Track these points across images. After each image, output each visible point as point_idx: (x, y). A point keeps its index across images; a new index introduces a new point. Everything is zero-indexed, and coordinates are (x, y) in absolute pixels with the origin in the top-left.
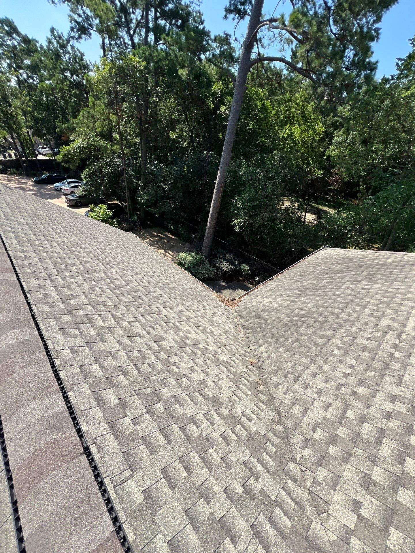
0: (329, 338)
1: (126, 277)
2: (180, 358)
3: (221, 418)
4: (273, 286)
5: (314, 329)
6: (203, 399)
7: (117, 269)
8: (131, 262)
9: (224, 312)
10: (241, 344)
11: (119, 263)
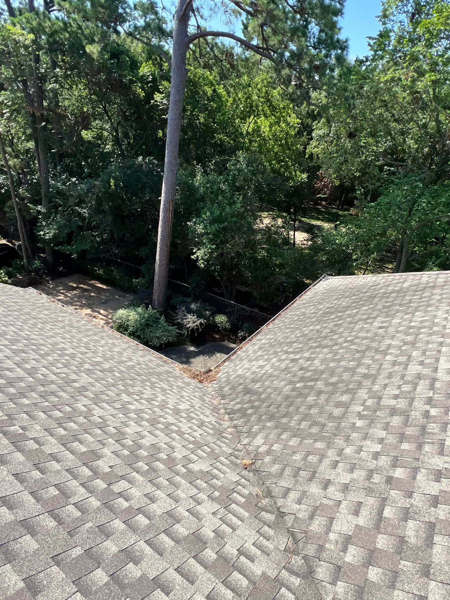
0: (346, 406)
1: (27, 363)
2: (130, 482)
3: (206, 568)
4: (263, 341)
5: (326, 396)
6: (173, 543)
7: (8, 352)
8: (33, 337)
9: (196, 394)
10: (227, 438)
11: (12, 342)
